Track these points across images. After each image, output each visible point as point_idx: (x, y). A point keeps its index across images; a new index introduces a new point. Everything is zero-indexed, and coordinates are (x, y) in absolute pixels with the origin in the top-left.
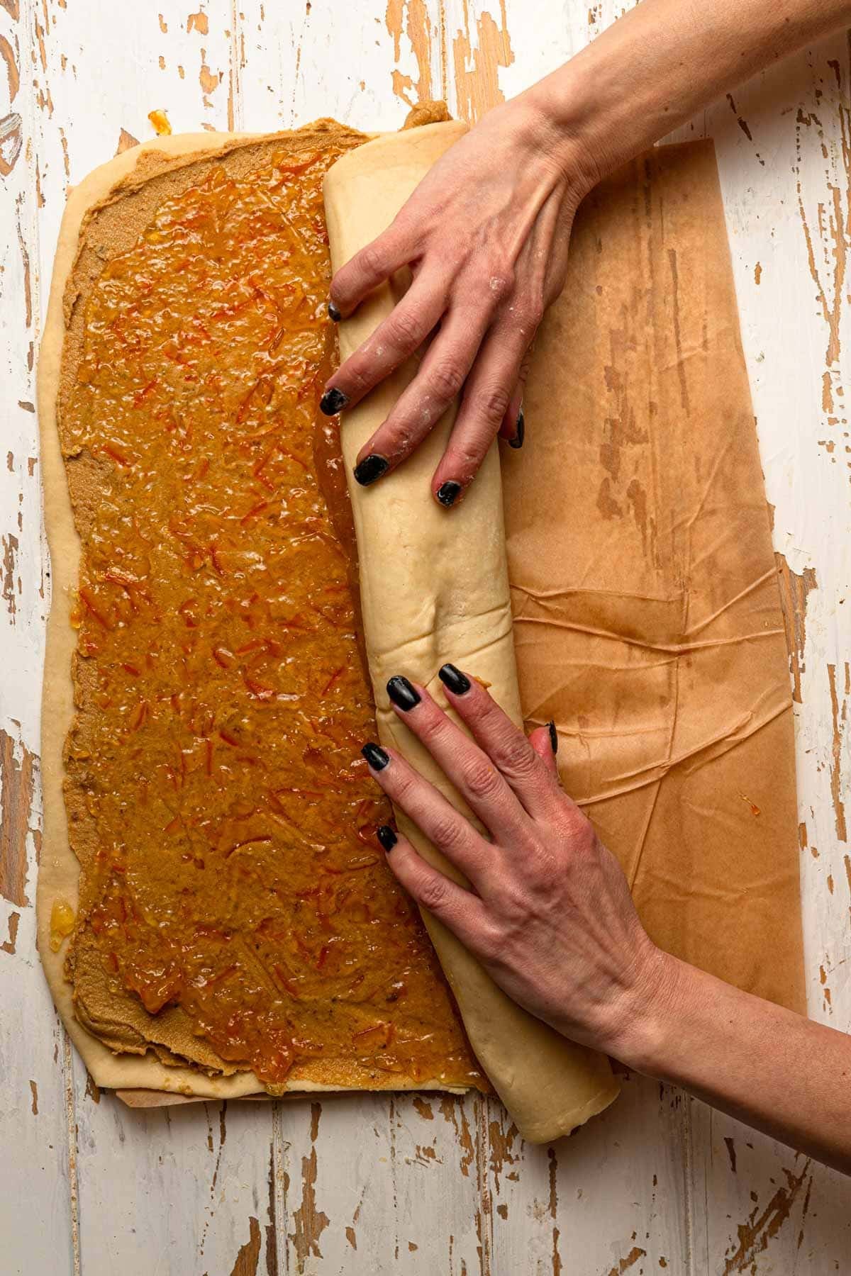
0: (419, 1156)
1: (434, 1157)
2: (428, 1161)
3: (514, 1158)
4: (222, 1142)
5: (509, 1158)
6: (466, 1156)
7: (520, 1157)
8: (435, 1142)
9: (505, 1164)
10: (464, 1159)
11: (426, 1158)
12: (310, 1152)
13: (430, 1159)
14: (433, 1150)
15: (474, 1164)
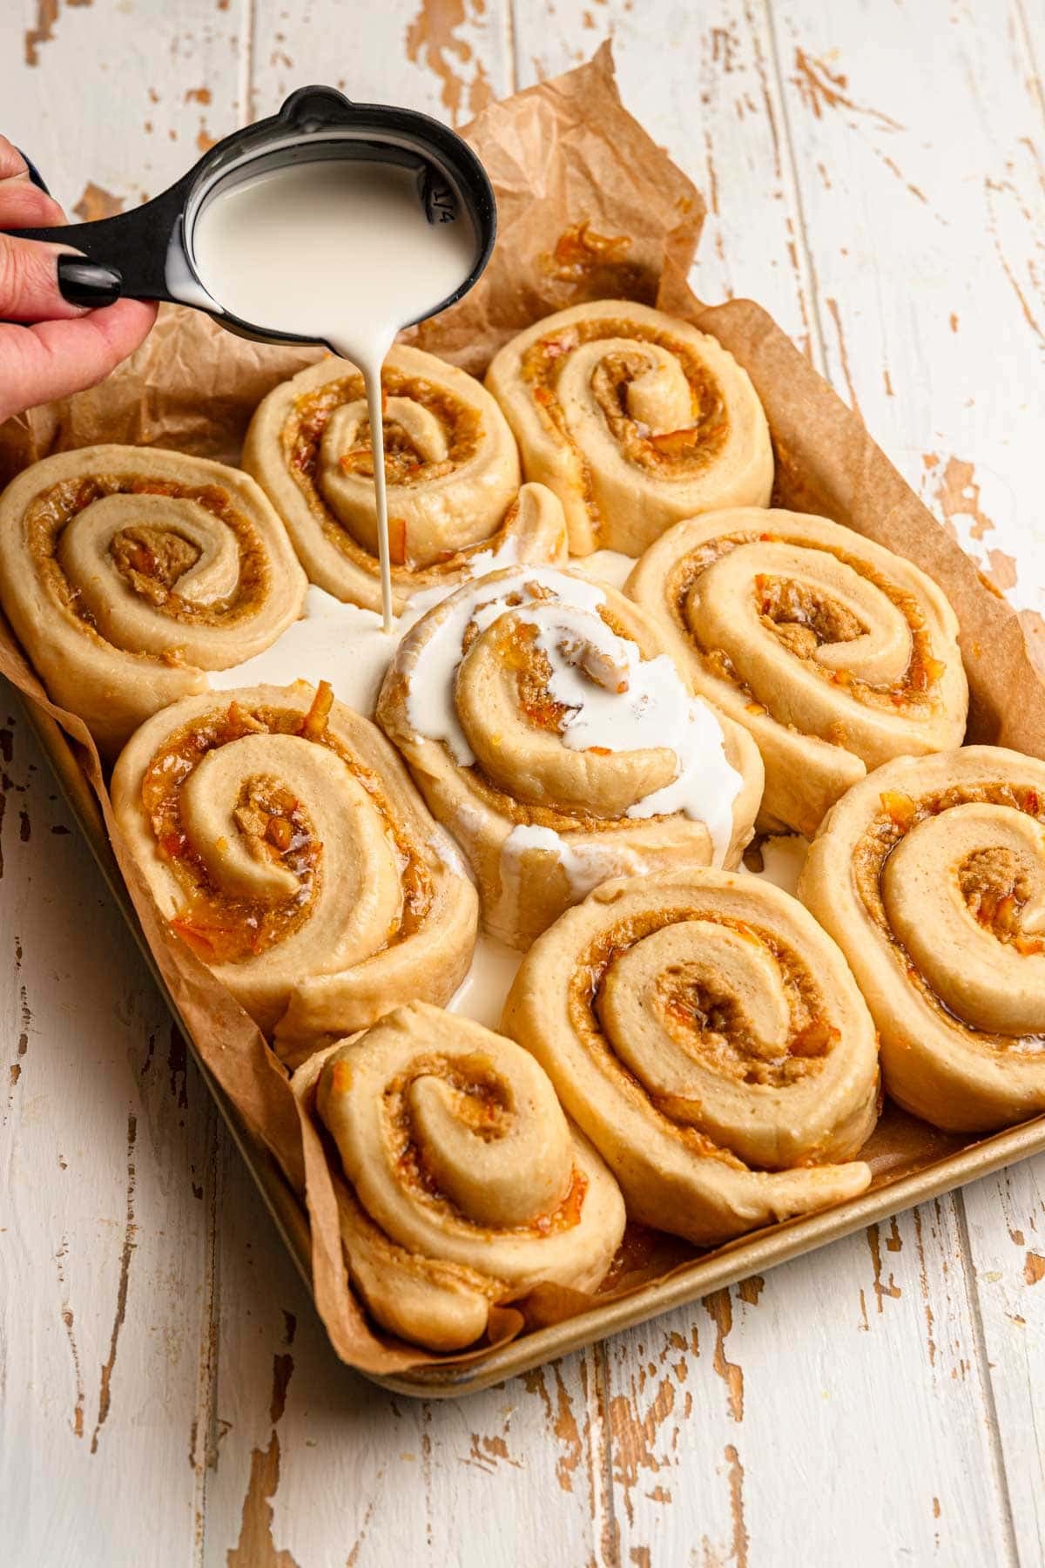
0: (476, 1453)
1: (505, 1455)
2: (494, 1463)
3: (660, 1460)
4: (101, 1420)
5: (649, 1461)
6: (567, 1455)
7: (672, 1461)
8: (507, 1429)
9: (644, 1473)
10: (562, 1461)
11: (489, 1455)
12: (269, 1439)
13: (498, 1459)
14: (503, 1443)
15: (582, 1470)
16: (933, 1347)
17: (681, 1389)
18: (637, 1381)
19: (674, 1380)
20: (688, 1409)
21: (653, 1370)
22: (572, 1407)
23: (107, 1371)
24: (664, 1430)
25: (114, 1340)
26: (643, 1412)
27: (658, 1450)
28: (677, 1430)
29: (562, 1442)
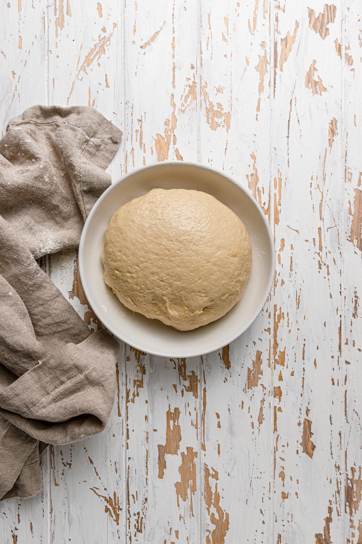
16: (132, 108)
17: (183, 101)
18: (191, 103)
19: (184, 103)
20: (182, 97)
21: (188, 106)
22: (204, 98)
23: (291, 110)
24: (187, 92)
25: (290, 117)
26: (190, 97)
27: (188, 88)
28: (184, 92)
29: (206, 91)
